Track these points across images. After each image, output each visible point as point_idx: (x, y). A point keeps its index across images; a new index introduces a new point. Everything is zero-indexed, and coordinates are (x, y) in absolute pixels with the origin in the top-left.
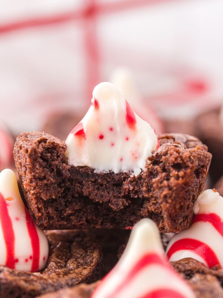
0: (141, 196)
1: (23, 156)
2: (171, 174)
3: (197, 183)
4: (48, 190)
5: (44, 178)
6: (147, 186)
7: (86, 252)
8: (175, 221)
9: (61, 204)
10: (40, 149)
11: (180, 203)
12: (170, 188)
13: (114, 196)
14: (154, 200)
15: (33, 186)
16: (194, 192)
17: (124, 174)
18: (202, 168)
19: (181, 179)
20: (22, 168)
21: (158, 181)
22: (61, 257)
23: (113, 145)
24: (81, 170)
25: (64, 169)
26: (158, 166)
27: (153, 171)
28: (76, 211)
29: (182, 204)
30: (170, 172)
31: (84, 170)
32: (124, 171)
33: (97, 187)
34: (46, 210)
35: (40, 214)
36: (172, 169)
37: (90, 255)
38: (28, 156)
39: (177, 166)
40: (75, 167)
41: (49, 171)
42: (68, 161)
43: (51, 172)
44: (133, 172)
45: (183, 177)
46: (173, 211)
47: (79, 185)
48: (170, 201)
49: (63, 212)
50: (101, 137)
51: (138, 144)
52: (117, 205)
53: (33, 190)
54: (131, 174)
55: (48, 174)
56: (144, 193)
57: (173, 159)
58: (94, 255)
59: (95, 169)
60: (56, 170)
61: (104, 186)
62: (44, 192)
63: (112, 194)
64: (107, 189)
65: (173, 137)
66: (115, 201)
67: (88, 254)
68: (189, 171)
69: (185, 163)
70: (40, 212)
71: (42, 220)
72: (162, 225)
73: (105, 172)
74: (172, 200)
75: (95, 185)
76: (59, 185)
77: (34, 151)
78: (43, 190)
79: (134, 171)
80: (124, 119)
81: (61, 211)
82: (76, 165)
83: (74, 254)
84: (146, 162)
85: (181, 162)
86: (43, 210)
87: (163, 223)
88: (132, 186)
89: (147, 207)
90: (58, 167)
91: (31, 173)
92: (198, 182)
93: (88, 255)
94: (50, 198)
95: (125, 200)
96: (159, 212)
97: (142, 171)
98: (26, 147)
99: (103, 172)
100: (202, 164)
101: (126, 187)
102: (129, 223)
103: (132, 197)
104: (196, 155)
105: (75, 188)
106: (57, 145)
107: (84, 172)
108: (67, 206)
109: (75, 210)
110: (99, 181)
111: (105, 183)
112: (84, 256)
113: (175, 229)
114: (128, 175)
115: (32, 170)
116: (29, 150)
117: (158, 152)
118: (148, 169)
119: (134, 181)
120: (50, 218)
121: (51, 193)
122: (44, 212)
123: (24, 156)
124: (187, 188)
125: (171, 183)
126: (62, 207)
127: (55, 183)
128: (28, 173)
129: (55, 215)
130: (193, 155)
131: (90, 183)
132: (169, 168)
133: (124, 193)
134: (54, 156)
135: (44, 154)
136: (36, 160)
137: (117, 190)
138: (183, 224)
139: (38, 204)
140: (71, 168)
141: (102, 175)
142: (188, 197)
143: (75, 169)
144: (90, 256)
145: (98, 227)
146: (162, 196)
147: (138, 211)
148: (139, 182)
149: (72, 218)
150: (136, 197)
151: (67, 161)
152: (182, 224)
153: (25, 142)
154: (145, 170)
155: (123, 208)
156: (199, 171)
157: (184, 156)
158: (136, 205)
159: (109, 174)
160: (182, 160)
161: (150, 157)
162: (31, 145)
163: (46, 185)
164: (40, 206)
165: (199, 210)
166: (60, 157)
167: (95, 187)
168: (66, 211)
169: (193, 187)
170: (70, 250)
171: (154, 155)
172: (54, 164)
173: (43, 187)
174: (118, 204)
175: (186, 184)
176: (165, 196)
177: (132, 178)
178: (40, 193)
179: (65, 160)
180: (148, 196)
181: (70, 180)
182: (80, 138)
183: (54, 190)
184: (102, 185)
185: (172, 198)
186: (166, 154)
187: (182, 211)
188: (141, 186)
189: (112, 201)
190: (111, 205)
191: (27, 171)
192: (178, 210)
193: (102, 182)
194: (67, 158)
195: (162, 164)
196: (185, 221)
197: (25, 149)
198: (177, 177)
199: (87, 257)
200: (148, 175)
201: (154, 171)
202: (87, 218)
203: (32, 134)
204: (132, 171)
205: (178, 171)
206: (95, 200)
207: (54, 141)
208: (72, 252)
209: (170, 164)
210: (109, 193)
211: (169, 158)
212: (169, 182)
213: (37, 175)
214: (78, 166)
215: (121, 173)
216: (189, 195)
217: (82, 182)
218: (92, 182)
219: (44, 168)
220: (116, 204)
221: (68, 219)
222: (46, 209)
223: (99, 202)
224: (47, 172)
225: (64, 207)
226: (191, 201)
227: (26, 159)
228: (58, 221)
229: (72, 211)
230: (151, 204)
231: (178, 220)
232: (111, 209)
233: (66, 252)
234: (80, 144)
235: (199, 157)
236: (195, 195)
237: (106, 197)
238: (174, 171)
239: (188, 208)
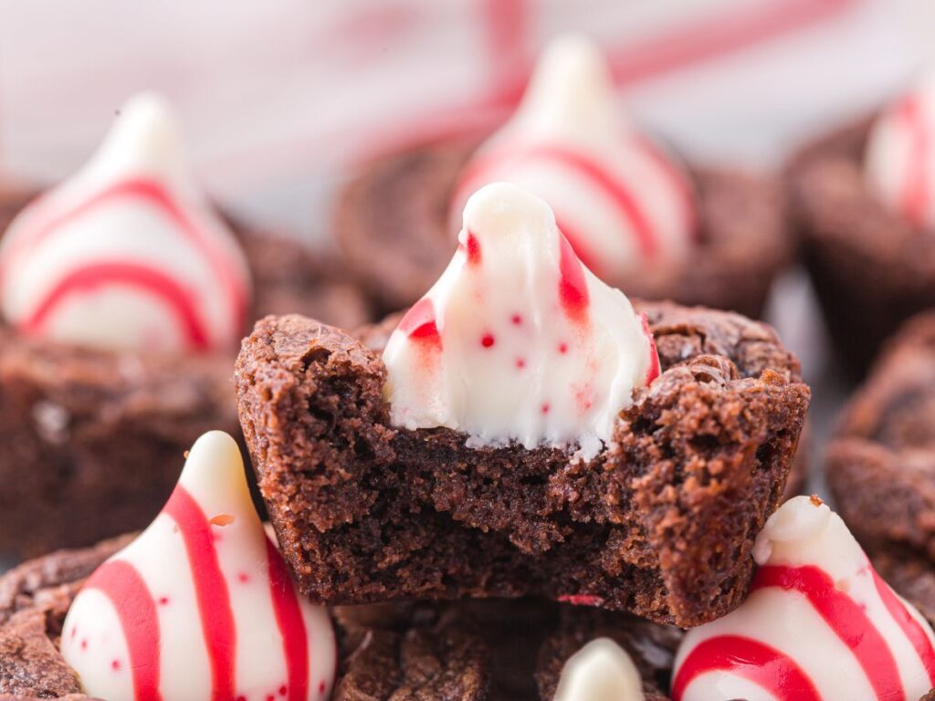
0: (600, 519)
1: (257, 407)
2: (688, 467)
3: (762, 484)
4: (332, 501)
5: (321, 469)
6: (619, 493)
7: (444, 666)
8: (697, 598)
9: (370, 534)
10: (309, 385)
11: (713, 546)
12: (683, 510)
13: (524, 515)
14: (639, 534)
15: (286, 494)
16: (754, 510)
17: (553, 454)
18: (780, 437)
19: (714, 482)
20: (256, 438)
21: (649, 486)
22: (371, 686)
23: (521, 364)
24: (426, 440)
25: (378, 442)
26: (651, 439)
27: (636, 450)
28: (414, 553)
29: (718, 550)
30: (683, 458)
31: (437, 439)
32: (553, 446)
33: (475, 486)
34: (328, 556)
35: (308, 569)
36: (688, 451)
37: (455, 677)
38: (272, 410)
39: (705, 443)
40: (409, 431)
41: (333, 447)
42: (390, 414)
43: (340, 449)
44: (579, 448)
45: (720, 477)
46: (692, 572)
47: (422, 481)
48: (681, 546)
49: (375, 558)
50: (488, 342)
51: (594, 366)
52: (533, 540)
53: (288, 503)
54: (572, 455)
55: (330, 457)
56: (608, 510)
57: (694, 424)
58: (465, 678)
59: (468, 436)
60: (353, 443)
61: (496, 483)
62: (320, 510)
63: (519, 507)
64: (503, 493)
65: (700, 330)
66: (527, 530)
67: (450, 673)
68: (738, 457)
69: (728, 434)
70: (310, 561)
71: (316, 582)
72: (661, 603)
73: (496, 446)
74: (689, 543)
75: (468, 480)
76: (365, 485)
77: (291, 393)
78: (315, 503)
79: (581, 444)
80: (554, 294)
81: (371, 554)
82: (412, 426)
83: (409, 673)
84: (617, 423)
85: (715, 432)
86: (318, 556)
87: (664, 597)
88: (576, 489)
89: (618, 550)
90: (361, 434)
91: (280, 456)
92: (768, 481)
93: (450, 678)
94: (339, 522)
95: (554, 527)
96: (653, 567)
97: (605, 448)
98: (268, 381)
99: (490, 446)
100: (779, 427)
101: (558, 491)
102: (567, 584)
103: (574, 520)
104: (761, 404)
105: (410, 490)
106: (358, 370)
107: (437, 445)
108: (386, 540)
109: (412, 552)
110: (481, 469)
111: (499, 476)
112: (438, 682)
113: (697, 618)
114: (563, 457)
115: (284, 449)
116: (276, 393)
117: (650, 395)
118: (621, 444)
119: (582, 473)
120: (337, 576)
121: (340, 510)
122: (320, 562)
123: (262, 406)
124: (734, 505)
125: (686, 495)
126: (372, 542)
127: (352, 480)
128: (274, 455)
129: (354, 570)
130: (751, 407)
131: (453, 478)
132: (681, 445)
133: (554, 506)
134: (350, 401)
135: (320, 396)
136: (295, 419)
137: (532, 494)
138: (723, 602)
139: (303, 539)
140: (400, 433)
141: (488, 454)
142: (738, 528)
143: (410, 437)
144: (454, 681)
145: (478, 594)
146: (660, 529)
147: (593, 555)
148: (596, 476)
149: (403, 573)
150: (587, 519)
151: (388, 413)
152: (720, 602)
153: (264, 364)
154: (613, 448)
155: (549, 548)
156: (771, 447)
157: (724, 415)
158: (587, 537)
159: (510, 449)
160: (719, 424)
161: (628, 409)
162: (281, 377)
163: (325, 488)
164: (307, 547)
165: (771, 556)
166: (365, 404)
167: (469, 487)
168: (384, 556)
169: (750, 500)
170: (398, 659)
171: (640, 403)
172: (350, 427)
173: (315, 494)
174: (536, 538)
175: (730, 494)
176: (669, 532)
177: (576, 466)
178: (309, 513)
179: (380, 415)
180: (619, 522)
181: (397, 467)
182: (424, 345)
183: (350, 499)
184: (488, 481)
185: (689, 537)
186: (672, 403)
187: (719, 568)
188: (602, 490)
189: (517, 528)
190: (515, 538)
191: (270, 450)
192: (706, 567)
193: (488, 473)
194: (388, 405)
195: (661, 430)
196: (729, 591)
197: (265, 387)
198: (705, 478)
199: (446, 685)
200: (621, 462)
201: (639, 451)
202: (445, 571)
203: (287, 329)
204: (575, 445)
205: (708, 459)
206: (469, 524)
207: (350, 358)
208: (404, 666)
209: (685, 436)
210: (508, 505)
211: (682, 418)
212: (681, 489)
213: (298, 464)
214: (418, 430)
215: (543, 450)
216: (740, 522)
217: (431, 473)
218: (460, 472)
219: (319, 439)
220: (531, 537)
221: (390, 577)
222: (326, 552)
223: (479, 530)
224: (328, 452)
225: (378, 542)
226: (745, 537)
227: (267, 417)
228: (361, 585)
229: (402, 555)
230: (630, 545)
231: (706, 593)
232: (516, 549)
233: (385, 665)
234: (427, 364)
235: (771, 409)
236: (759, 517)
237: (499, 517)
238: (695, 458)
239: (737, 554)
